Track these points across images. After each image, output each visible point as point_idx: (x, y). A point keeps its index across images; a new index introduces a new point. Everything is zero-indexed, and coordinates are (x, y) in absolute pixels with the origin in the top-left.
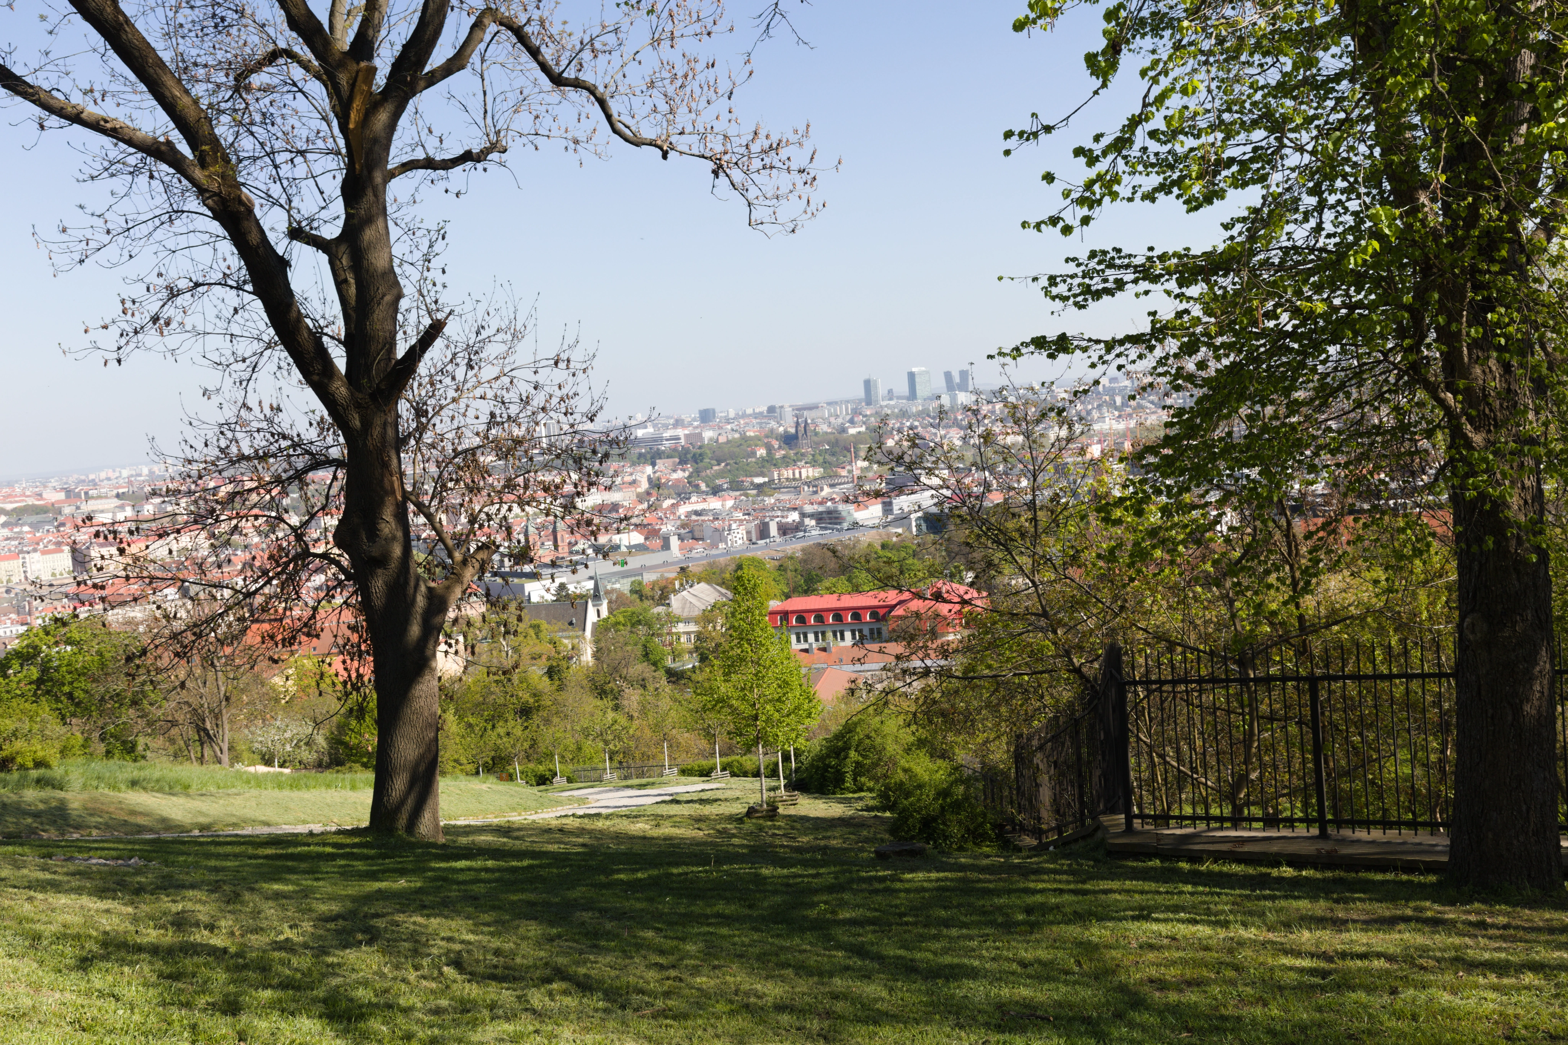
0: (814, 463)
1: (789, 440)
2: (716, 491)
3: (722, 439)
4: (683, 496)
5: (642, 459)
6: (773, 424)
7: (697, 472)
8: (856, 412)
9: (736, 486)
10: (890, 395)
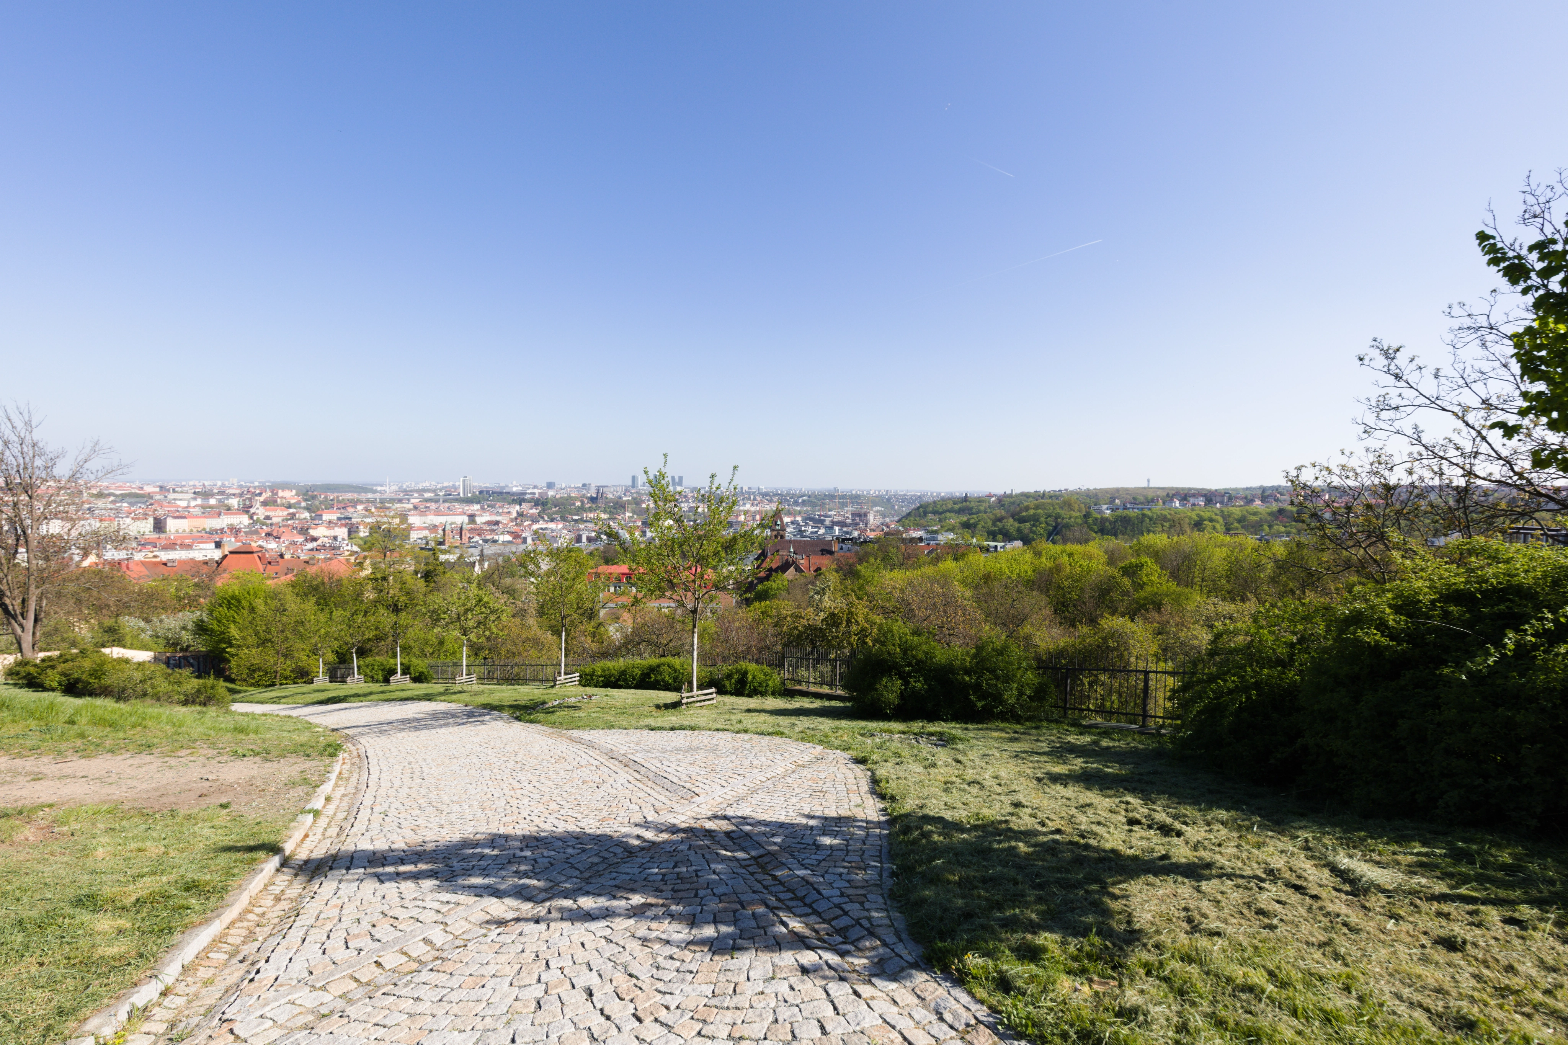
0: (605, 512)
1: (593, 500)
2: (552, 520)
3: (558, 496)
4: (534, 521)
5: (514, 502)
6: (585, 492)
7: (543, 511)
8: (627, 490)
9: (564, 519)
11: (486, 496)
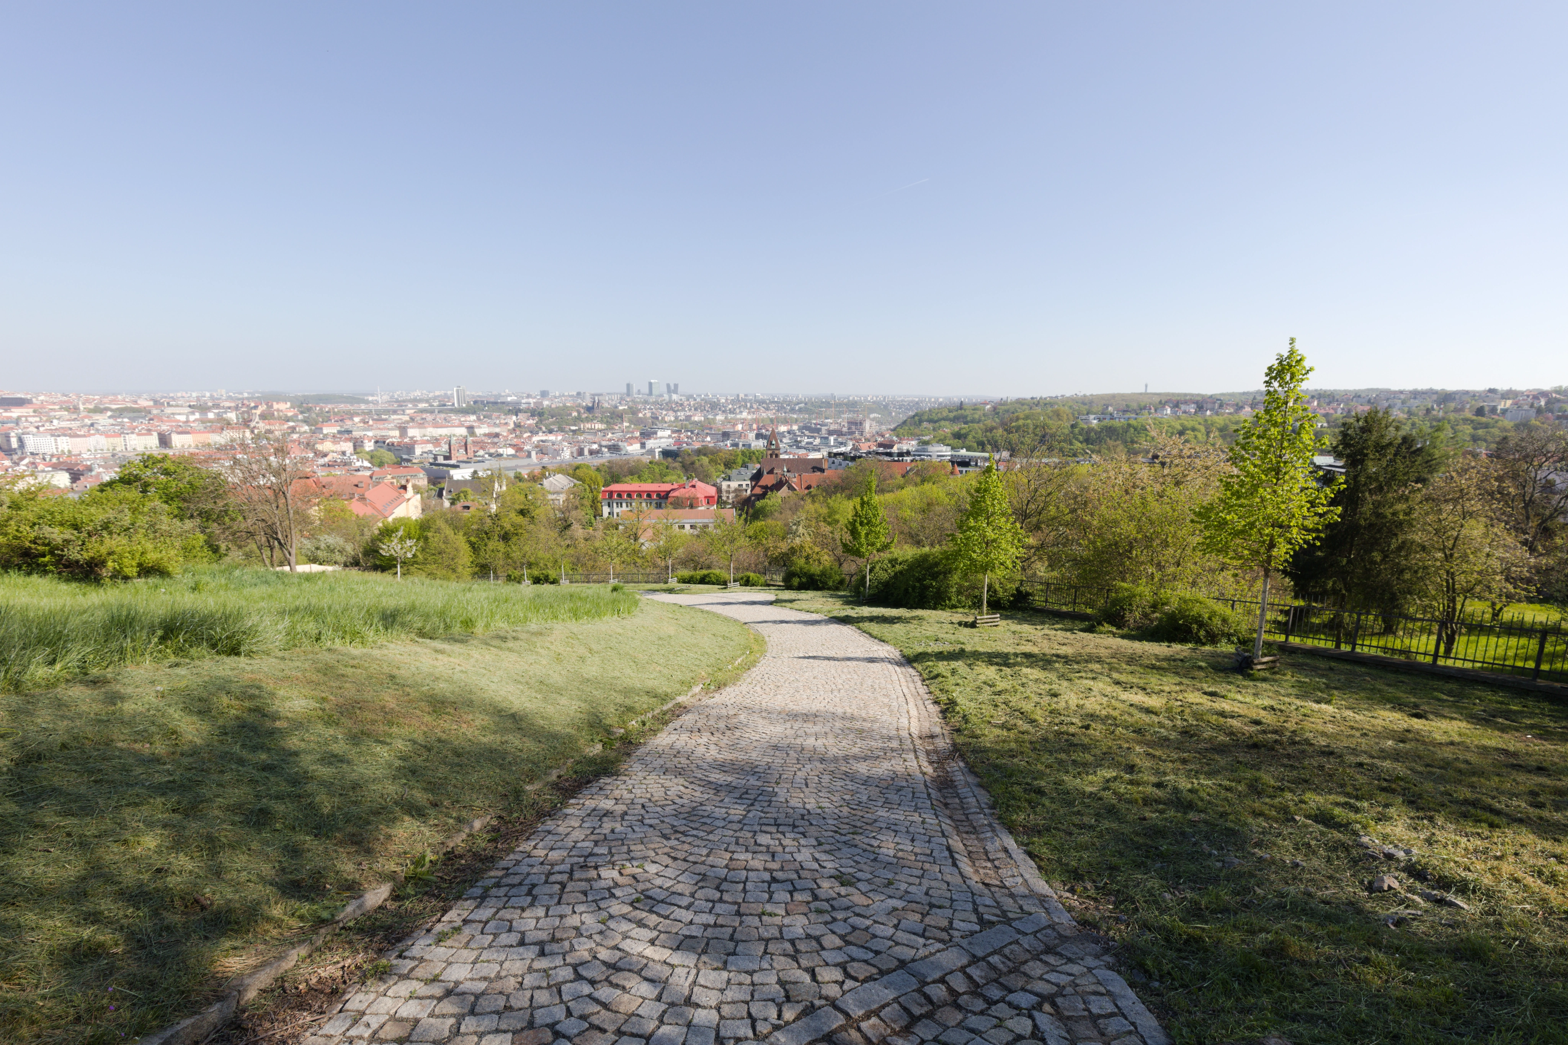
0: (602, 422)
1: (590, 409)
2: (551, 432)
3: (553, 406)
4: (534, 432)
5: (510, 412)
6: (579, 401)
7: (541, 421)
8: (622, 399)
9: (561, 430)
10: (639, 392)
11: (481, 406)
